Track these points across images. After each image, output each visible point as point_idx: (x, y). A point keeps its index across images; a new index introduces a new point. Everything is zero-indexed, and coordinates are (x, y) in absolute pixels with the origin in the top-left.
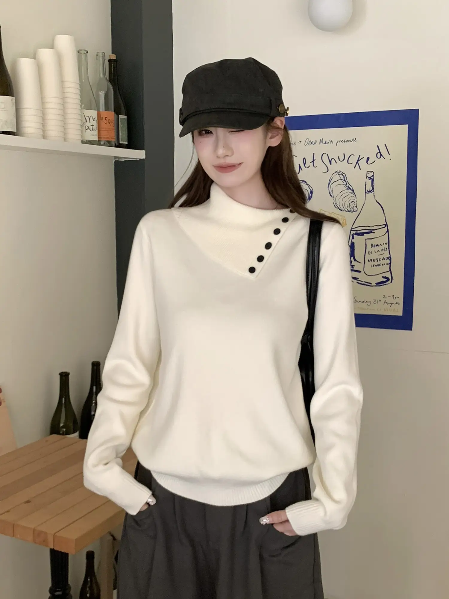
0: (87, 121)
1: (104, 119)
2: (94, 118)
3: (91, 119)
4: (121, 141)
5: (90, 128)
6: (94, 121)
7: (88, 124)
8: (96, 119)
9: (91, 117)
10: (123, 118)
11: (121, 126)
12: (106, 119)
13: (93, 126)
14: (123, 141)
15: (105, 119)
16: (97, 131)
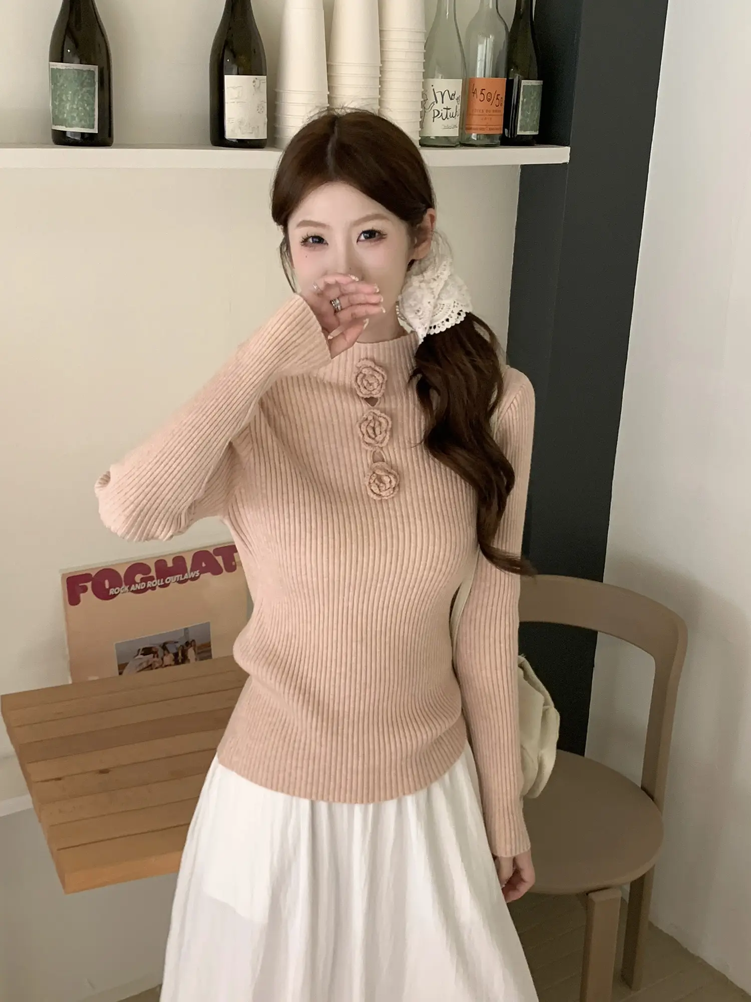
0: (438, 100)
1: (479, 92)
2: (454, 95)
3: (446, 95)
4: (521, 130)
5: (442, 114)
6: (451, 99)
7: (439, 106)
8: (459, 94)
9: (447, 91)
10: (530, 84)
11: (523, 101)
12: (483, 92)
13: (449, 109)
14: (525, 131)
15: (481, 93)
16: (458, 118)
